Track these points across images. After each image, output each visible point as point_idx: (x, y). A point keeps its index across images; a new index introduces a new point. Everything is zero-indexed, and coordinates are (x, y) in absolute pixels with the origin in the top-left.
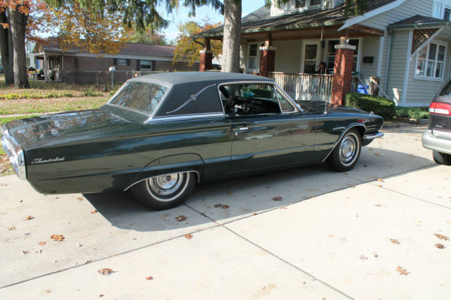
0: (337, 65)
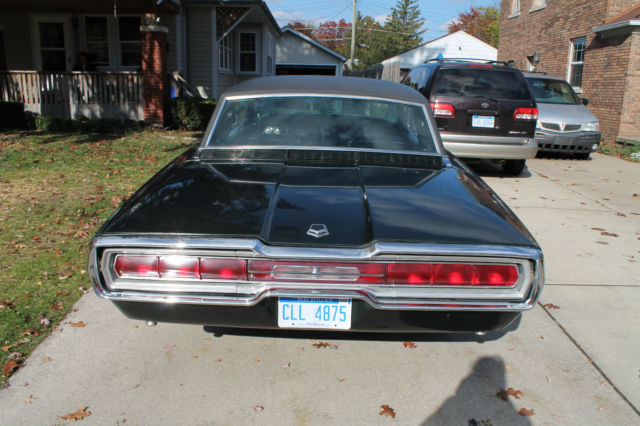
0: (146, 57)
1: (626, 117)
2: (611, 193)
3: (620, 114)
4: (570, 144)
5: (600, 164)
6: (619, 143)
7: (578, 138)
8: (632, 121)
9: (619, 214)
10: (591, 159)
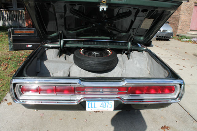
1: (179, 27)
2: (179, 52)
3: (178, 26)
4: (164, 36)
5: (173, 42)
6: (178, 36)
7: (167, 34)
8: (181, 29)
9: (183, 59)
10: (170, 41)
